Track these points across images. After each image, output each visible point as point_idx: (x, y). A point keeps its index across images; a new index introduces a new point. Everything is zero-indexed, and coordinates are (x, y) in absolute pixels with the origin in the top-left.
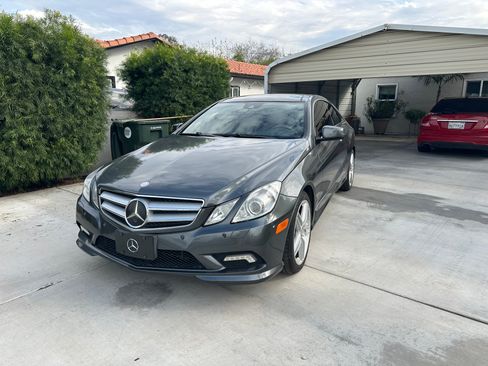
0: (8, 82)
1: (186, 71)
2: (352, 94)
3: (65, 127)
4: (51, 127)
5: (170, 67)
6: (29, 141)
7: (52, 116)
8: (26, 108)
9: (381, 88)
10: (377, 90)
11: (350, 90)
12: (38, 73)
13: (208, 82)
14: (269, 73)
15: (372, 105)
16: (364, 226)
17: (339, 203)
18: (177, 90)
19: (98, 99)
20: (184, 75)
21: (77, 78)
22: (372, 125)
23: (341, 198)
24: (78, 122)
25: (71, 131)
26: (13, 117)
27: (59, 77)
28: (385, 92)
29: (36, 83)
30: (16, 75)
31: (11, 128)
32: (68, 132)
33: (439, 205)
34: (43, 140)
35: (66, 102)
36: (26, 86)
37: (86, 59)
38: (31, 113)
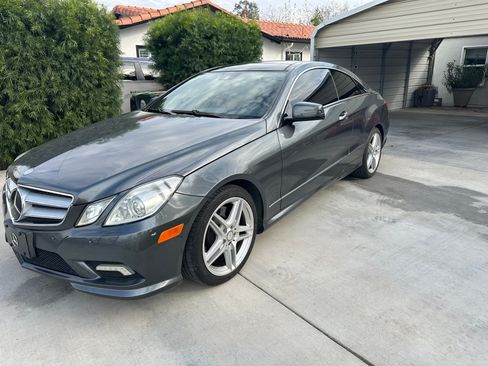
0: (7, 56)
1: (207, 38)
2: (429, 58)
3: (70, 101)
4: (56, 100)
5: (189, 34)
6: (34, 114)
7: (55, 90)
8: (29, 81)
9: (468, 51)
10: (463, 53)
11: (427, 54)
12: (38, 45)
13: (234, 49)
14: (316, 37)
15: (453, 72)
16: (353, 228)
17: (345, 194)
18: (198, 60)
19: (106, 71)
20: (205, 42)
21: (81, 49)
22: (451, 96)
23: (351, 187)
24: (84, 95)
25: (77, 104)
26: (16, 91)
27: (61, 49)
28: (473, 56)
29: (37, 56)
30: (16, 48)
31: (15, 102)
32: (75, 105)
33: (476, 205)
34: (49, 113)
35: (70, 75)
36: (27, 59)
37: (89, 29)
38: (35, 86)
